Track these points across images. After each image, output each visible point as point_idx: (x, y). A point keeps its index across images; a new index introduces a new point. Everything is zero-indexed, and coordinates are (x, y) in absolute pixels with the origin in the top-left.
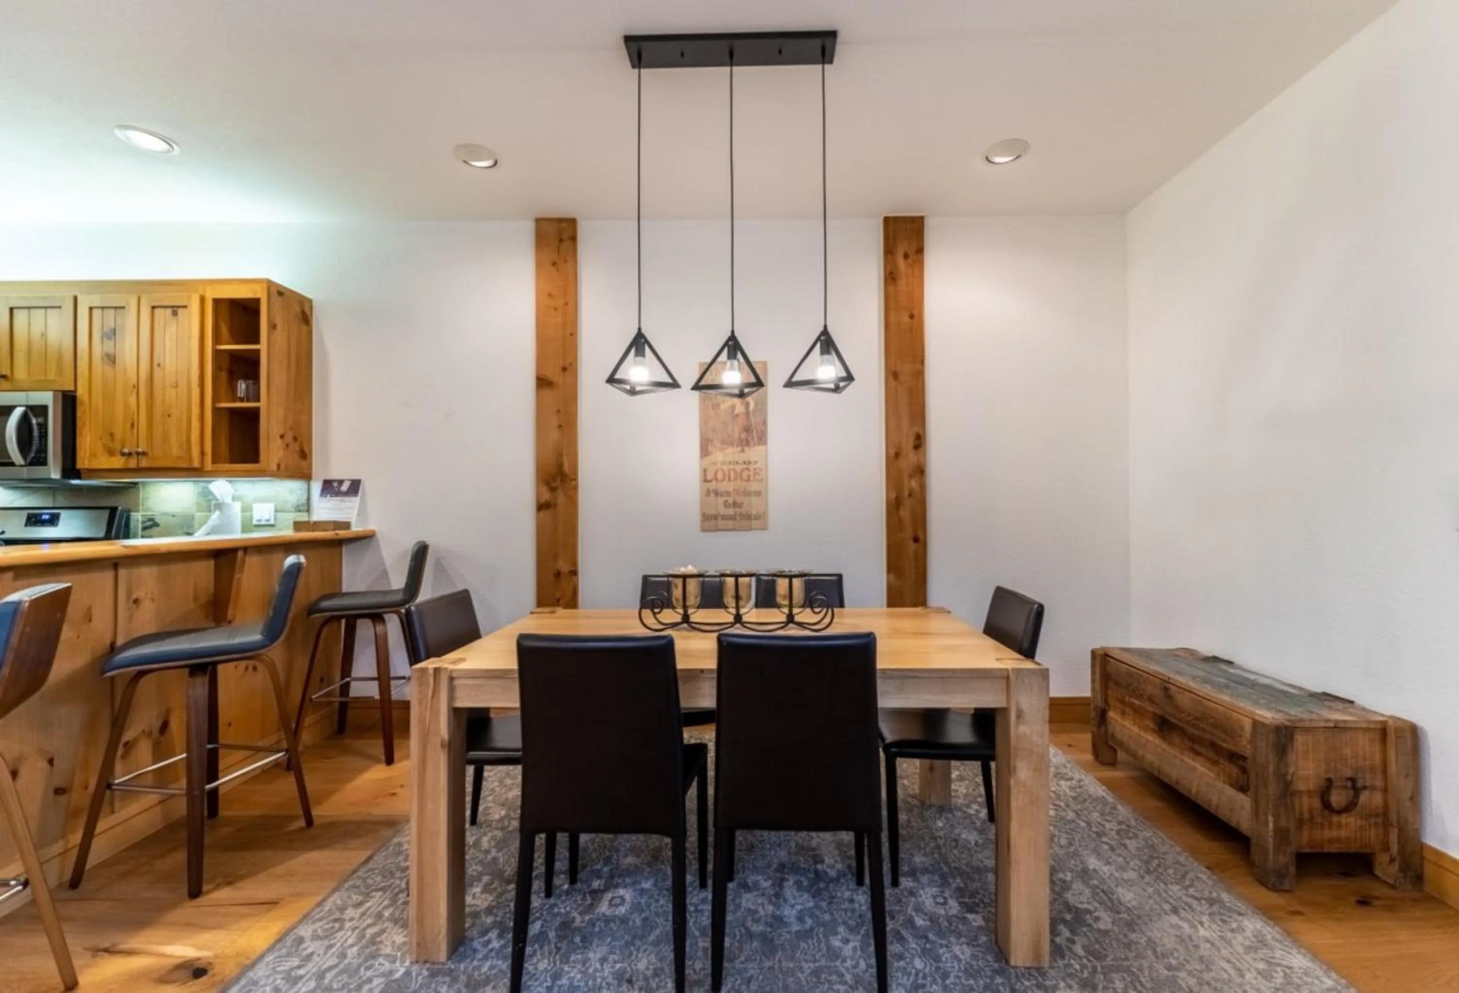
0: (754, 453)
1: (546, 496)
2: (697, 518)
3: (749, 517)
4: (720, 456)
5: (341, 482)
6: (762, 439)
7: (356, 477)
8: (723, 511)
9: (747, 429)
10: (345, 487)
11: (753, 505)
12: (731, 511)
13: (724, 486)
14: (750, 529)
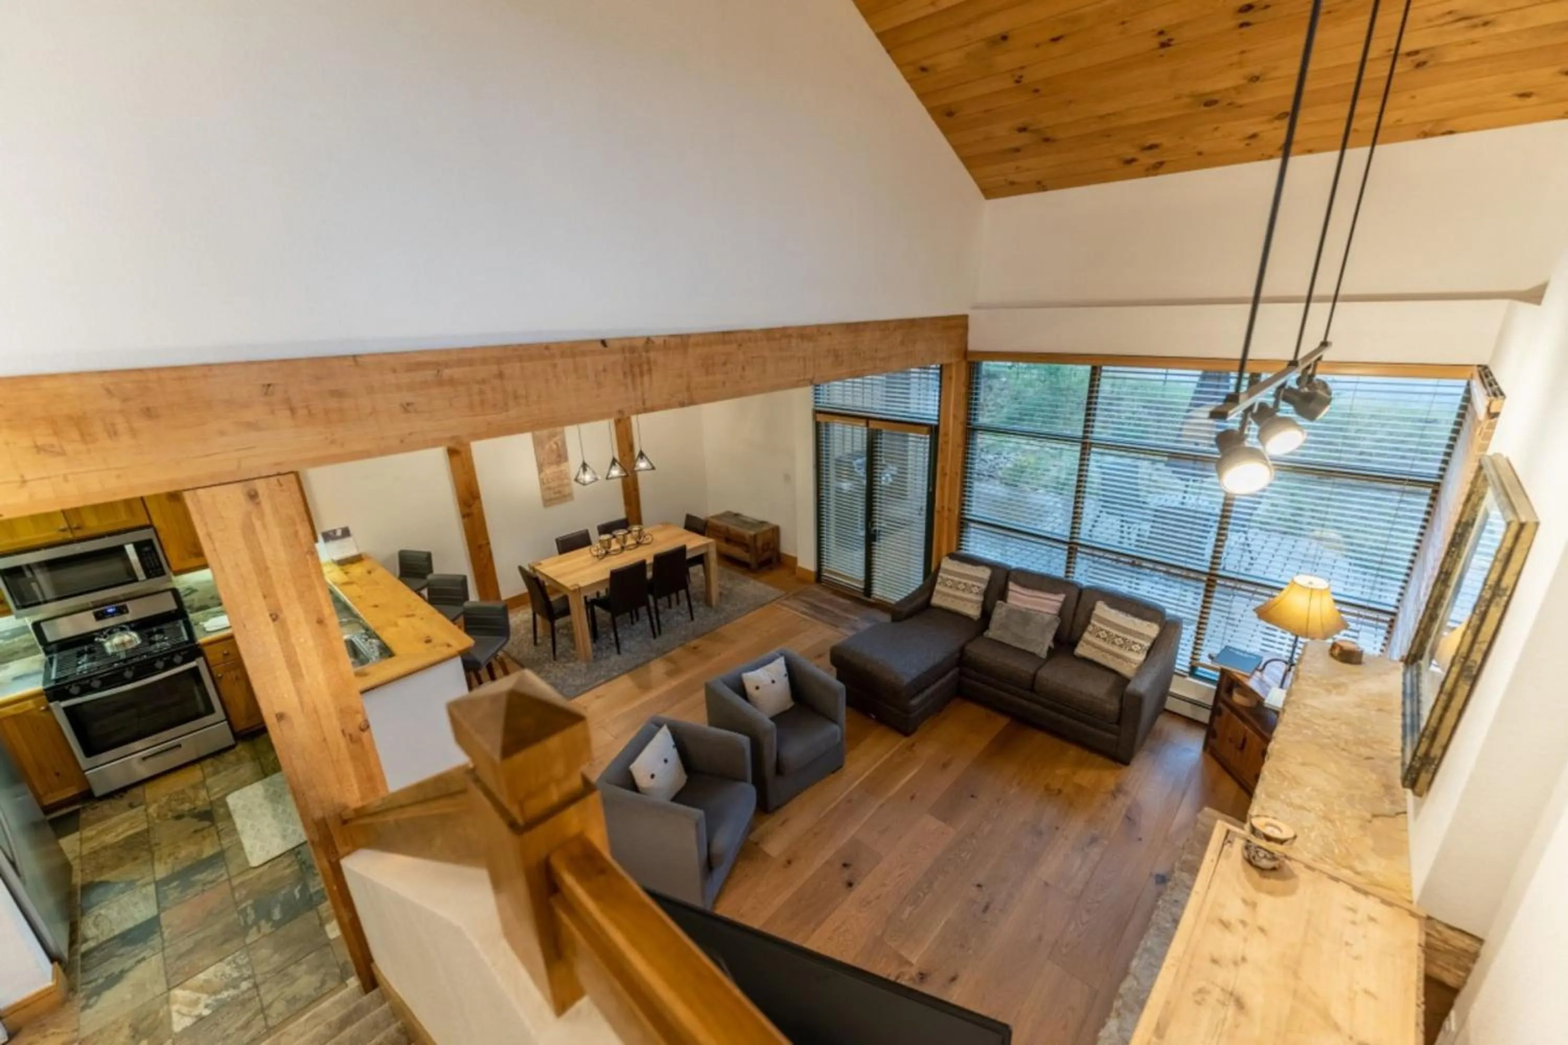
0: (563, 467)
1: (467, 511)
2: (540, 502)
3: (565, 496)
4: (550, 471)
5: (334, 531)
6: (566, 459)
7: (343, 526)
8: (553, 496)
9: (559, 456)
10: (339, 533)
11: (567, 490)
12: (558, 495)
13: (552, 485)
14: (566, 501)
